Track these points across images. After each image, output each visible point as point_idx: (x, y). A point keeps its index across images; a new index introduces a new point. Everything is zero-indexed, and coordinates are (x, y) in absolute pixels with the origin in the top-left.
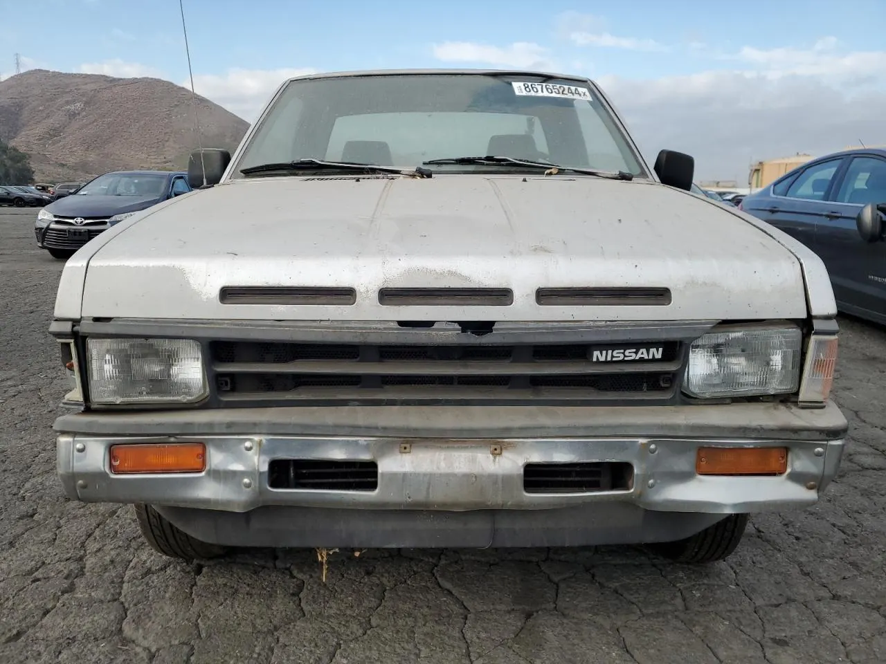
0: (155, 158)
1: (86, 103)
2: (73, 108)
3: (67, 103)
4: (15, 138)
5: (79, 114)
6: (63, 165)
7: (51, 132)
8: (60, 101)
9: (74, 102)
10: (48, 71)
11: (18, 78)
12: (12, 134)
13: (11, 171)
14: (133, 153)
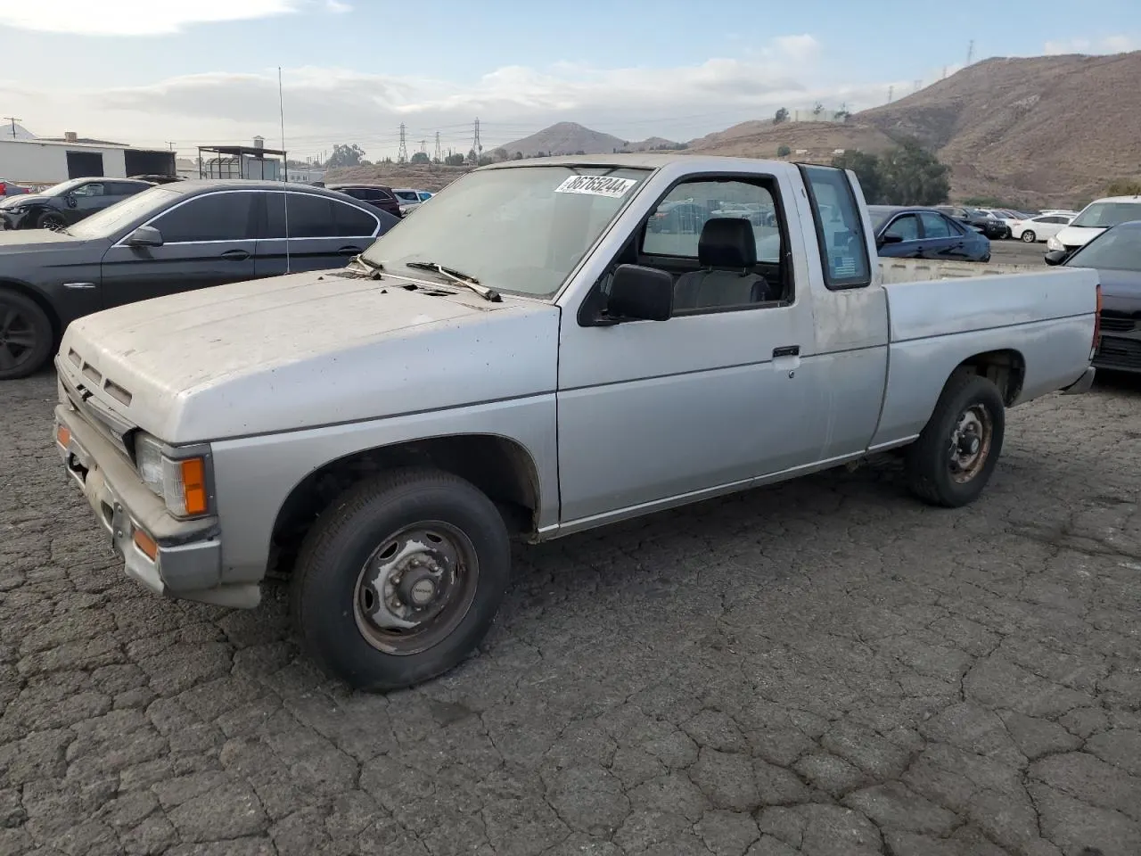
0: (1124, 167)
1: (1044, 96)
2: (1025, 102)
3: (1019, 97)
4: (944, 146)
5: (1029, 111)
6: (991, 179)
7: (989, 137)
8: (1011, 95)
9: (1028, 94)
10: (1003, 59)
11: (968, 71)
12: (942, 143)
13: (925, 187)
14: (1092, 159)
